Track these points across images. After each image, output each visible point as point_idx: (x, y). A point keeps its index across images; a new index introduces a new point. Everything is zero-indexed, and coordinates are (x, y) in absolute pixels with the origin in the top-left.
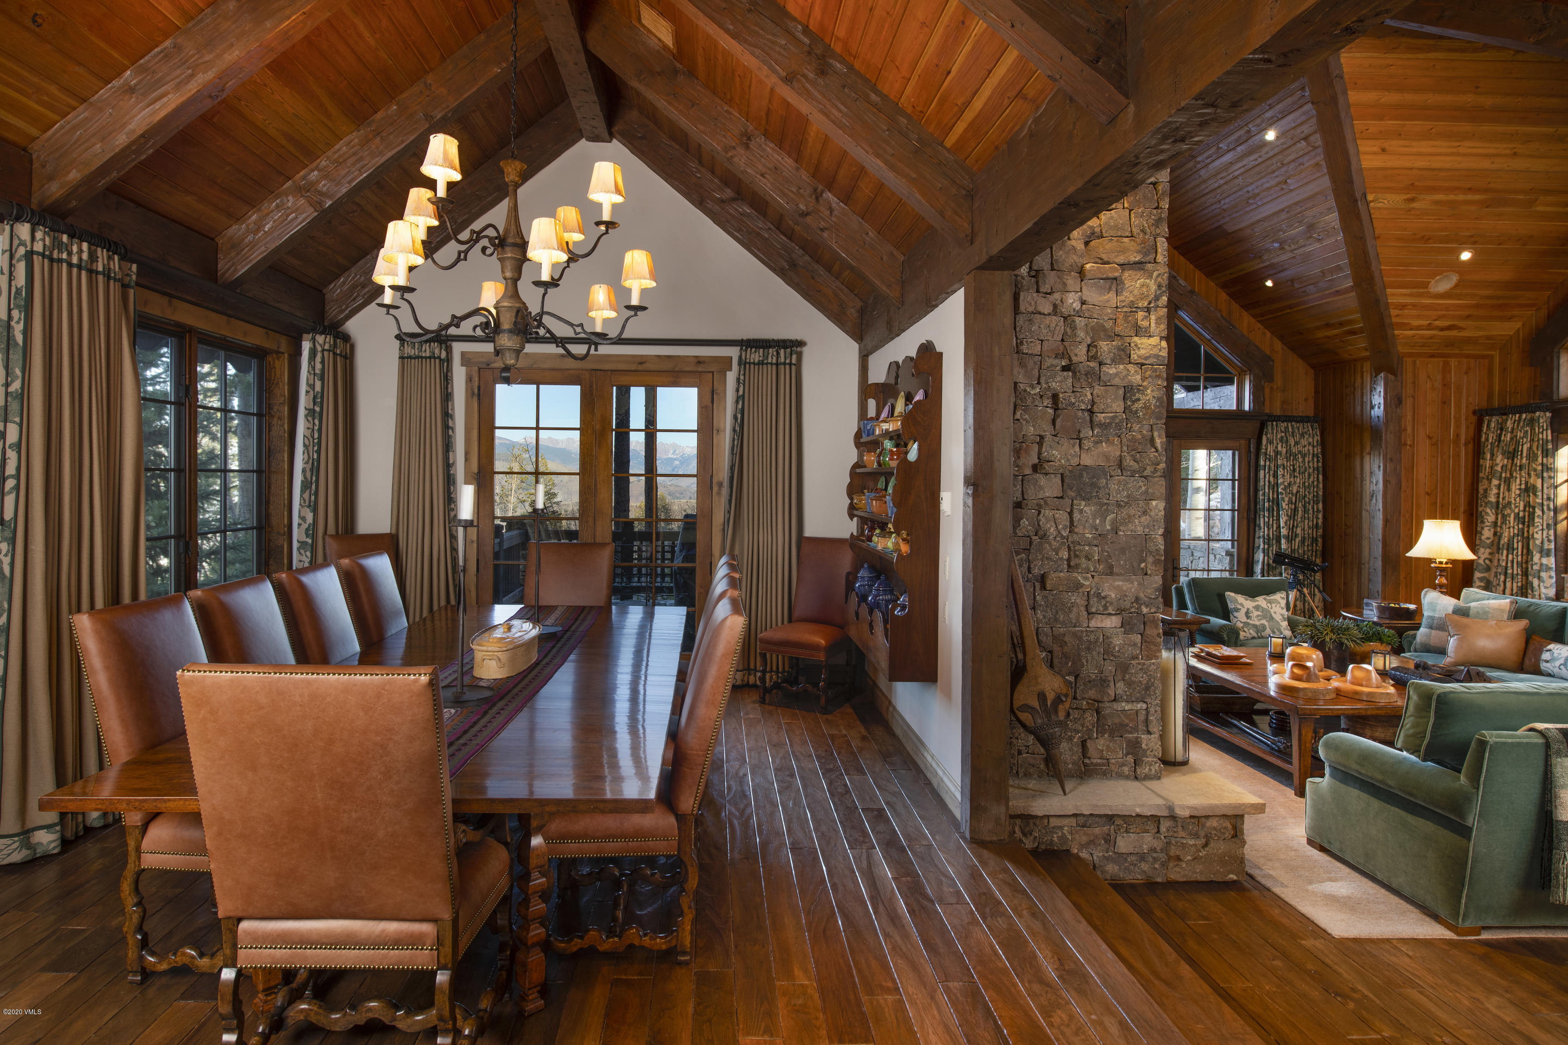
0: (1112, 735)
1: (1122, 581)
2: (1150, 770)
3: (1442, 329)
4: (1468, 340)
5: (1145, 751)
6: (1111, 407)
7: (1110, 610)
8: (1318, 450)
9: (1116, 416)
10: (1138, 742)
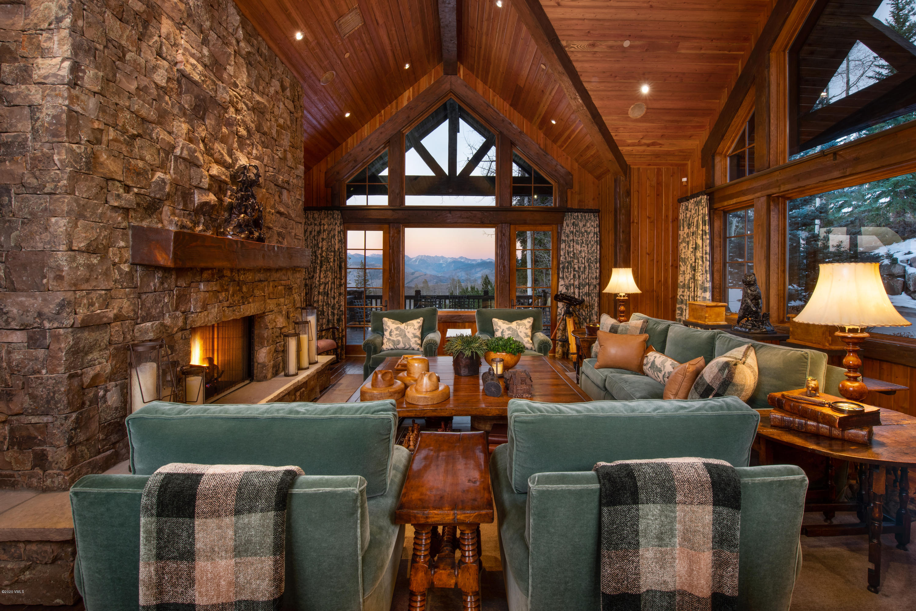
0: (20, 448)
1: (26, 297)
2: (53, 482)
3: (648, 145)
4: (668, 154)
5: (51, 463)
6: (16, 126)
7: (13, 325)
8: (597, 230)
9: (19, 135)
10: (44, 455)
